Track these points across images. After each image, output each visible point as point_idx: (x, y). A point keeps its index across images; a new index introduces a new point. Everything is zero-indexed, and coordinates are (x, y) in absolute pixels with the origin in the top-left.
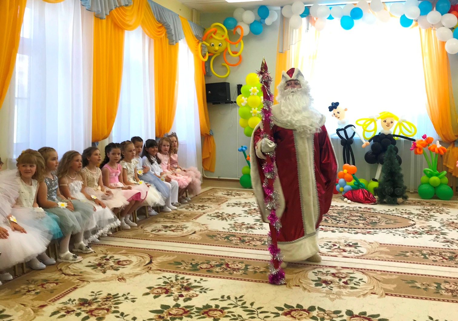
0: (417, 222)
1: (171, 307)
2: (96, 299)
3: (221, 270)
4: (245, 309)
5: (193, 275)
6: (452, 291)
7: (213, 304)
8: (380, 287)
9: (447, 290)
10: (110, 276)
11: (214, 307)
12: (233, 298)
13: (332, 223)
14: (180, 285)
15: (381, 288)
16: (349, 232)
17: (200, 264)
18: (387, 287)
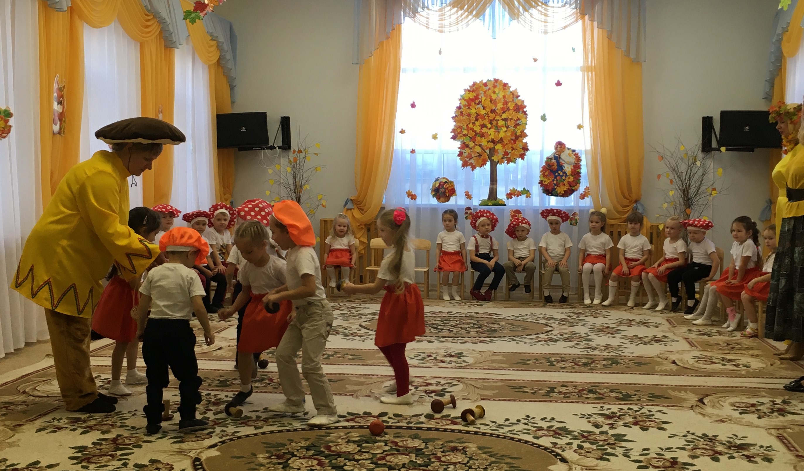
0: (556, 329)
2: (92, 417)
3: (263, 385)
4: (298, 418)
5: (224, 391)
6: (565, 394)
7: (254, 416)
9: (560, 393)
11: (254, 418)
13: (431, 332)
14: (208, 400)
15: (478, 394)
16: (454, 341)
17: (233, 380)
18: (486, 393)
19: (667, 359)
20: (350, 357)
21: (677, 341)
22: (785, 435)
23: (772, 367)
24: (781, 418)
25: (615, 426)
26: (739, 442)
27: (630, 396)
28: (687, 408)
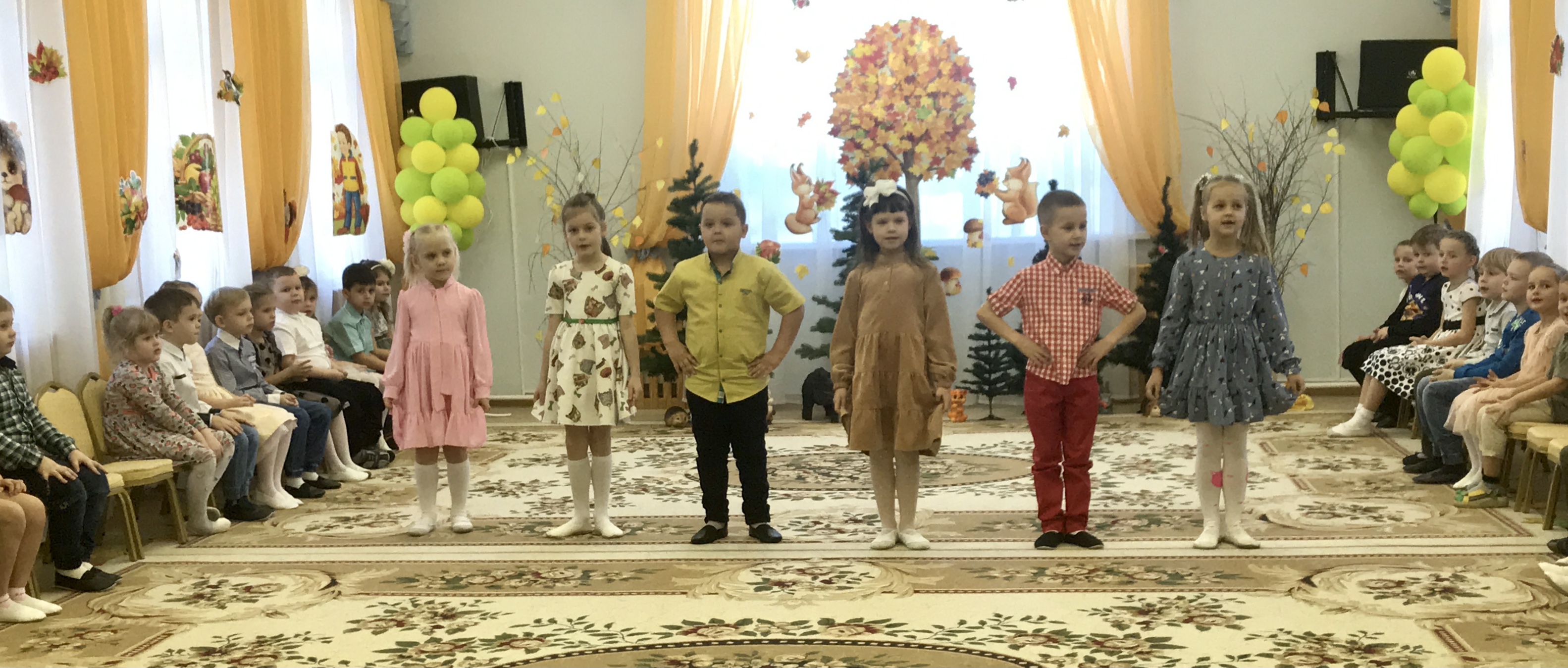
1: (422, 643)
2: (234, 645)
3: (524, 583)
4: (595, 634)
5: (455, 595)
6: (1065, 577)
7: (519, 633)
8: (906, 582)
9: (1055, 576)
10: (242, 611)
11: (521, 636)
12: (562, 622)
13: (818, 481)
14: (430, 613)
15: (908, 582)
16: (861, 496)
17: (467, 577)
18: (923, 581)
19: (1250, 513)
20: (673, 530)
21: (1274, 480)
22: (1448, 628)
23: (1443, 519)
24: (1445, 602)
25: (1152, 625)
26: (1366, 642)
27: (1182, 577)
28: (1281, 592)
